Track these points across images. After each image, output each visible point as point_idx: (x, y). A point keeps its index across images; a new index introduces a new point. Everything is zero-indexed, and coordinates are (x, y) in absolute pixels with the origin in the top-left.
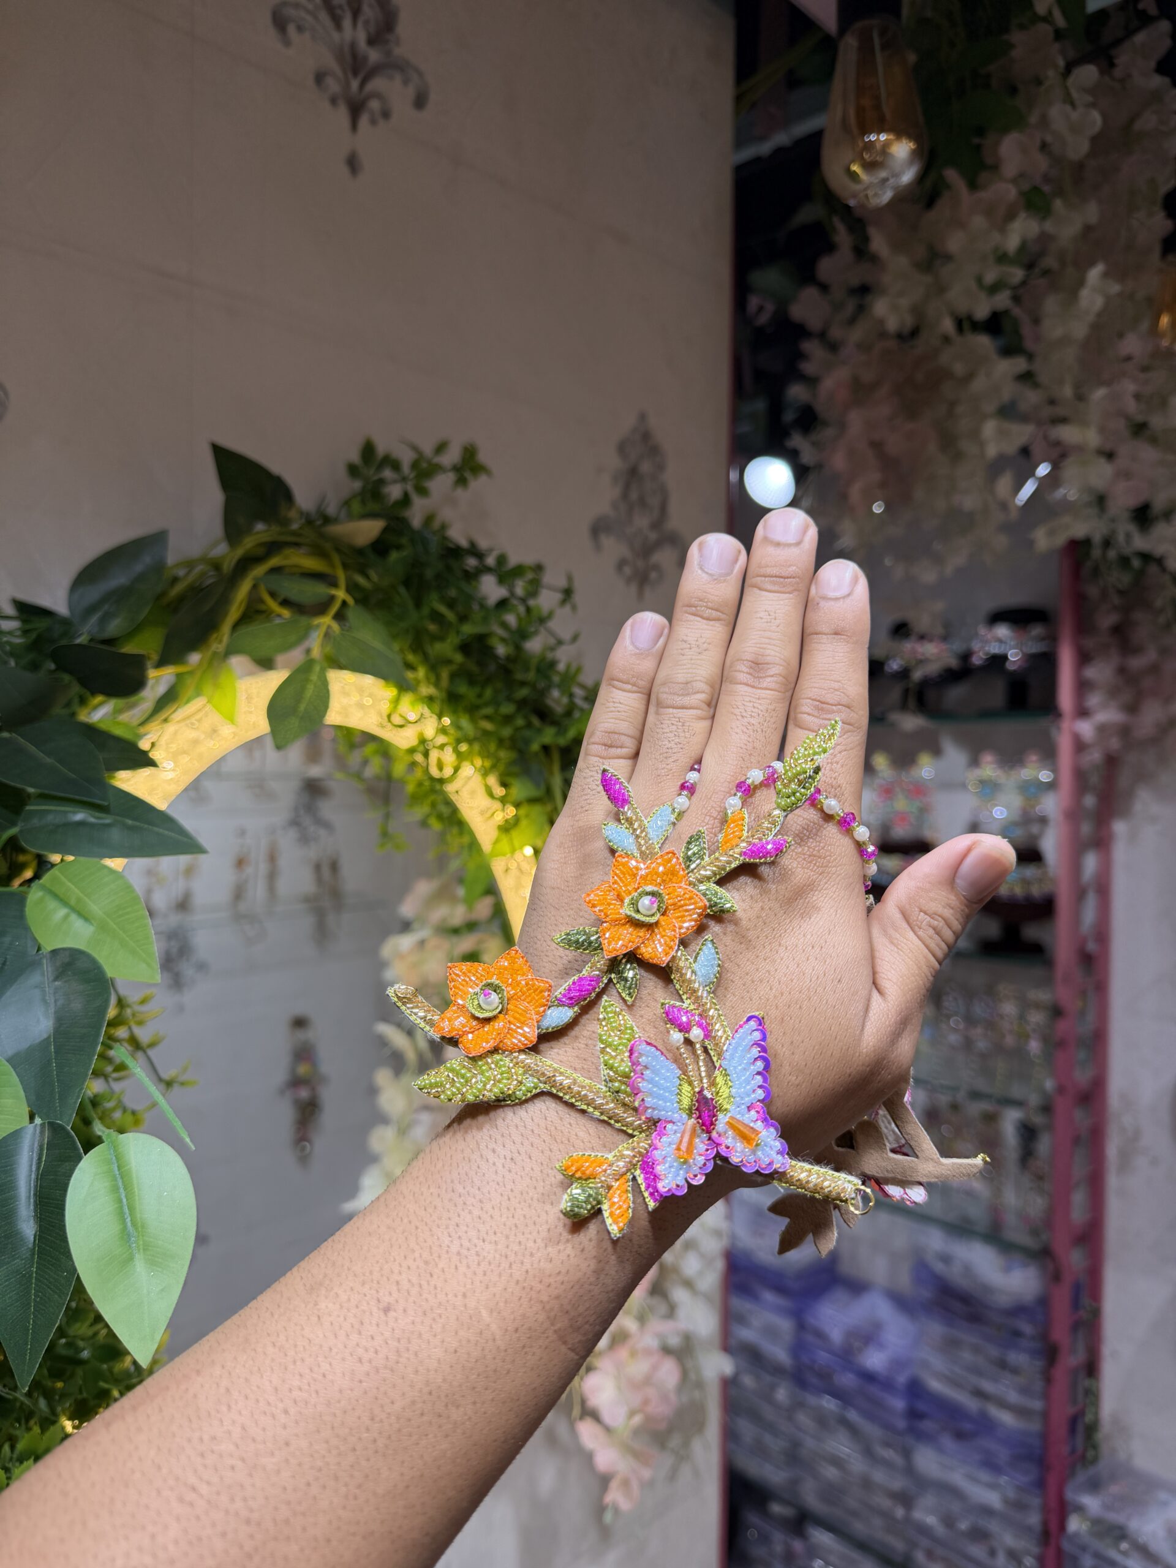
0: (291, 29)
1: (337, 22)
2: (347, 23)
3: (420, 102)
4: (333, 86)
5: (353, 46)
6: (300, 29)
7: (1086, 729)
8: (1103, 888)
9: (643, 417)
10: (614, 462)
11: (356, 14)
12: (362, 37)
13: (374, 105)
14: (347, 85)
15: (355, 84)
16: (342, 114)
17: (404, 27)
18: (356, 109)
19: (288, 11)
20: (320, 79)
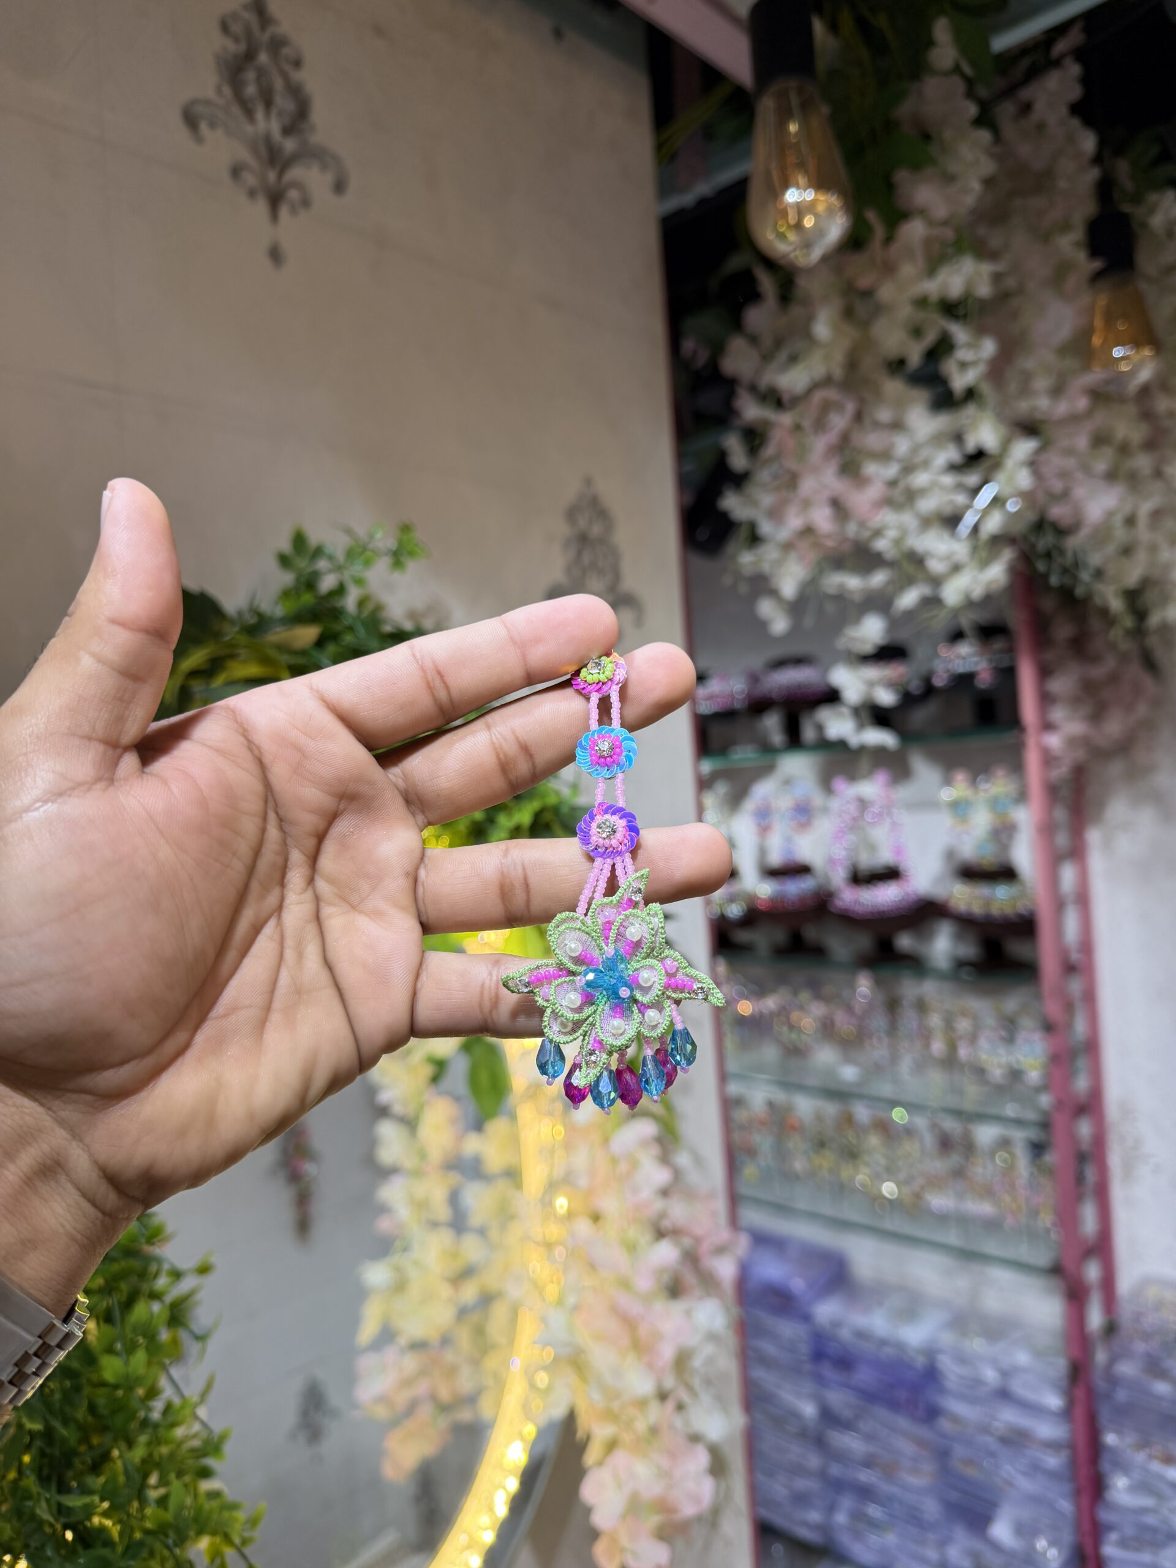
0: (203, 127)
1: (249, 113)
2: (260, 115)
3: (339, 187)
4: (250, 179)
5: (268, 140)
6: (212, 125)
7: (1054, 741)
8: (1083, 899)
9: (588, 482)
10: (563, 529)
11: (268, 103)
12: (275, 127)
13: (293, 194)
14: (264, 179)
15: (272, 176)
16: (260, 208)
17: (319, 115)
18: (275, 199)
19: (199, 109)
20: (236, 172)
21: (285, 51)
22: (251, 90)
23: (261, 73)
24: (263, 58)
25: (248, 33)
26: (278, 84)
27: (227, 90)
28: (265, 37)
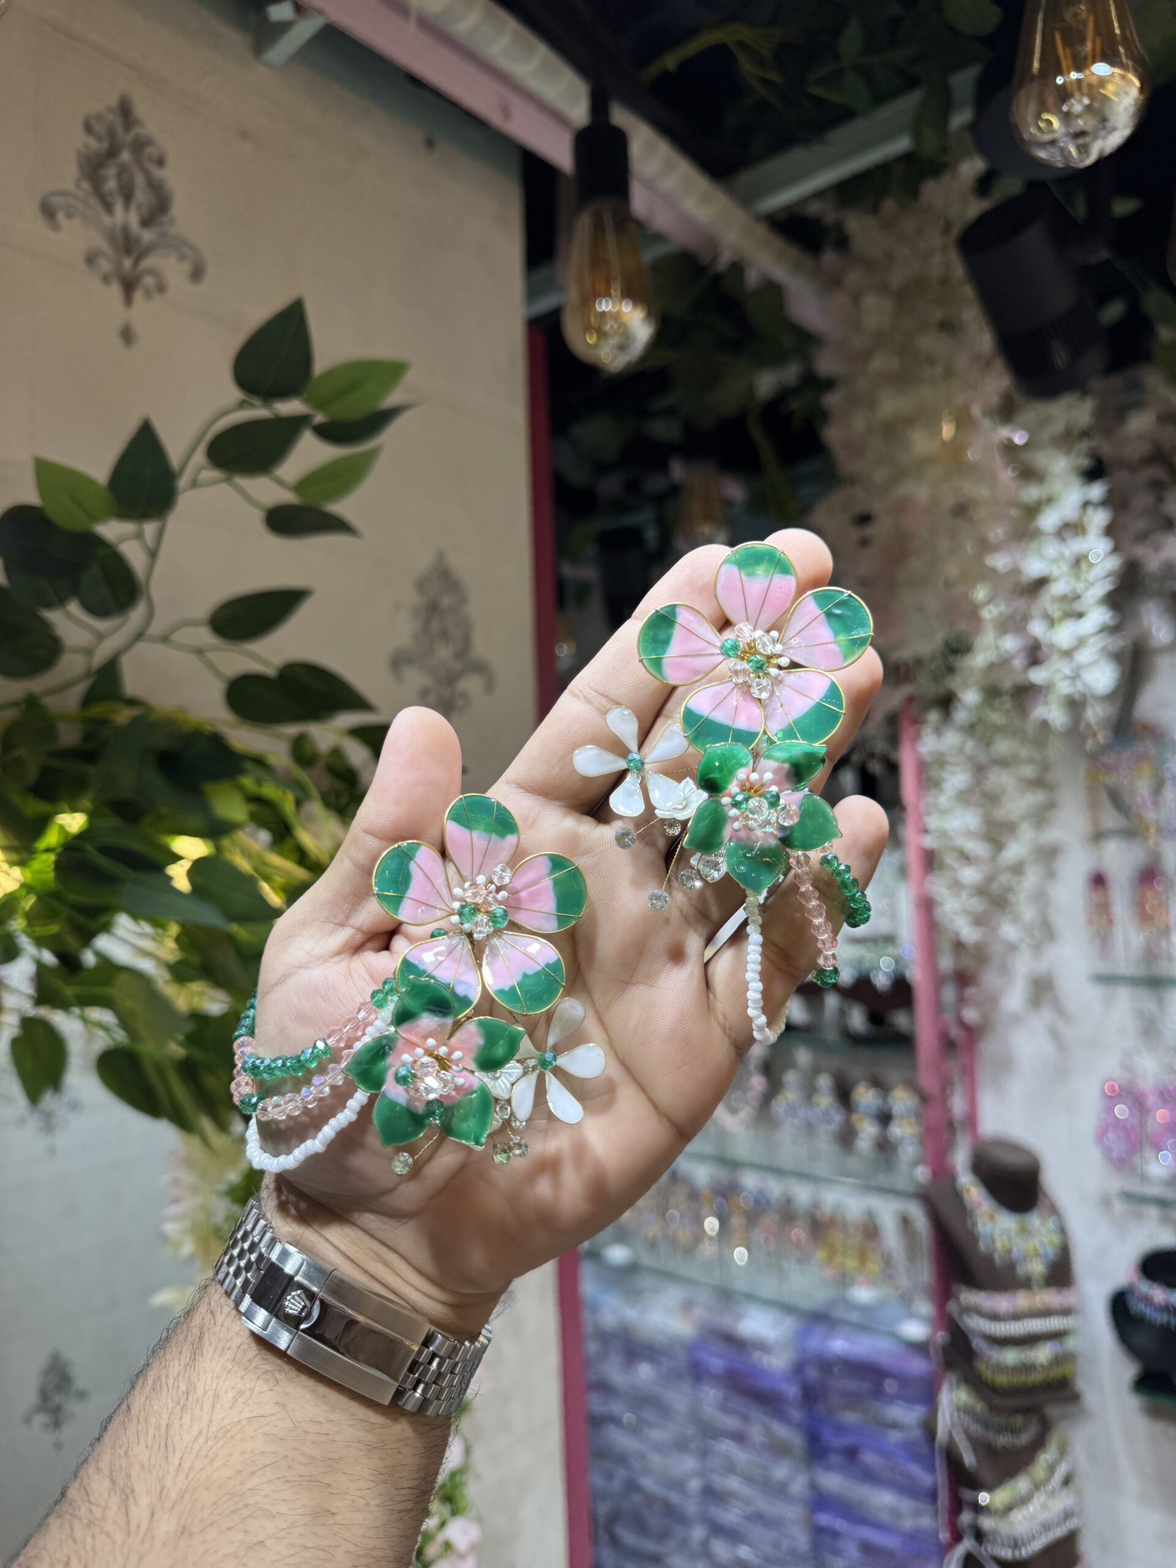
0: (61, 216)
1: (108, 207)
2: (119, 208)
3: (197, 274)
4: (105, 265)
5: (126, 231)
6: (70, 216)
9: (441, 556)
10: (412, 598)
11: (128, 196)
12: (134, 219)
13: (149, 281)
14: (119, 266)
15: (127, 263)
16: (115, 291)
17: (179, 209)
18: (129, 286)
19: (57, 200)
20: (91, 259)
21: (149, 151)
22: (111, 185)
23: (123, 170)
24: (125, 156)
25: (111, 133)
26: (139, 180)
27: (86, 186)
28: (130, 137)
